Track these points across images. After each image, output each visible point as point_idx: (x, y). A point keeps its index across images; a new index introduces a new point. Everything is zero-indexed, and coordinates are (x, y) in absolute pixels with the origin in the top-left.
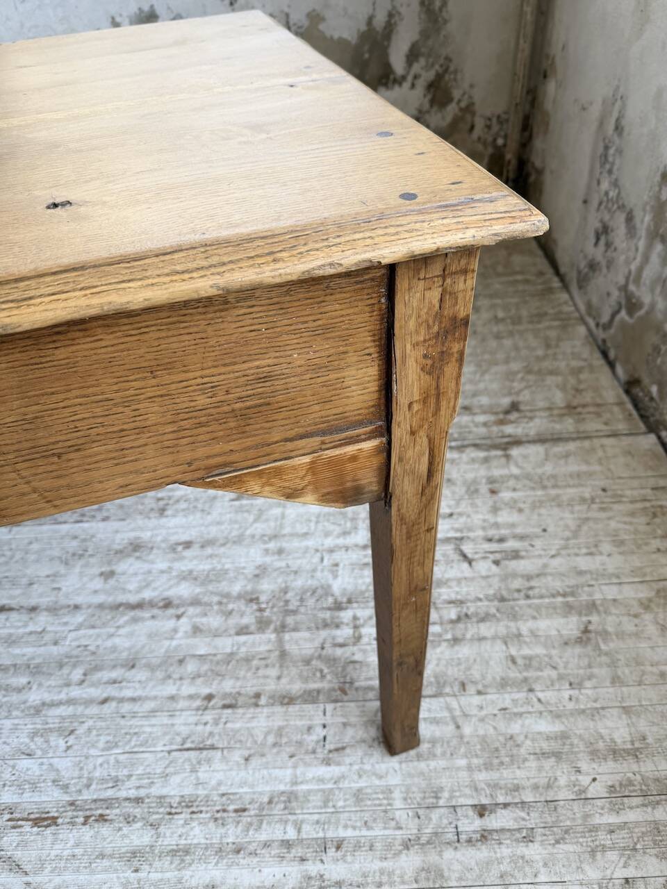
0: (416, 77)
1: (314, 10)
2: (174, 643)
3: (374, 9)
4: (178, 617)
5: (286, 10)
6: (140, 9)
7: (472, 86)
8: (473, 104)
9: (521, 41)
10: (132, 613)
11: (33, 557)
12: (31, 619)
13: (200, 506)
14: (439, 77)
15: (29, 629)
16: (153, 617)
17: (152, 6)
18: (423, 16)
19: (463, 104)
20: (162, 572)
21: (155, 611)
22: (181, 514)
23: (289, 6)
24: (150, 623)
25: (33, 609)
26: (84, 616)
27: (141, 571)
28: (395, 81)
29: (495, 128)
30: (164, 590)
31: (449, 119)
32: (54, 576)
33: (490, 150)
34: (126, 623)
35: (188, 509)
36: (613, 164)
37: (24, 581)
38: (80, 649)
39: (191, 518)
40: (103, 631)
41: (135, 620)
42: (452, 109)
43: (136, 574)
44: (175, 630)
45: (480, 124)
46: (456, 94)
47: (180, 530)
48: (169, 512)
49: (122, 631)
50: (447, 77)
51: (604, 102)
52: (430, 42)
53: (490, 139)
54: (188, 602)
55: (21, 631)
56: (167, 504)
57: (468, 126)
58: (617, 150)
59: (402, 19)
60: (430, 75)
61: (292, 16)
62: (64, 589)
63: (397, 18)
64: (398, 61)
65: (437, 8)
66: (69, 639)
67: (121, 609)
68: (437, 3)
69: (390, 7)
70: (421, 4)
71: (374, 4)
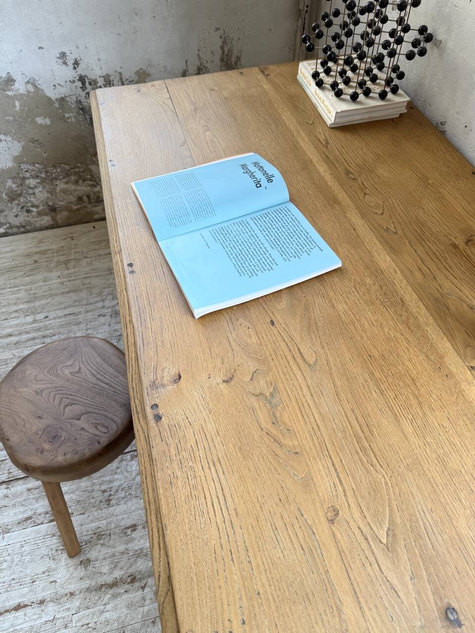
1: (141, 69)
2: (146, 609)
3: (187, 66)
4: (143, 588)
5: (119, 70)
10: (111, 592)
11: (28, 558)
12: (42, 611)
13: (133, 493)
15: (43, 620)
16: (126, 591)
20: (123, 553)
21: (127, 586)
22: (122, 502)
23: (121, 68)
24: (126, 596)
25: (42, 602)
26: (79, 601)
27: (108, 555)
30: (128, 569)
32: (47, 572)
34: (110, 599)
35: (125, 497)
37: (28, 580)
38: (84, 628)
39: (130, 504)
40: (95, 609)
41: (115, 596)
43: (105, 559)
44: (144, 599)
47: (125, 516)
48: (113, 502)
49: (108, 607)
54: (147, 574)
55: (38, 622)
56: (110, 495)
61: (123, 75)
62: (58, 580)
65: (233, 63)
66: (74, 621)
67: (103, 590)
68: (233, 59)
69: (199, 64)
70: (222, 60)
71: (186, 62)
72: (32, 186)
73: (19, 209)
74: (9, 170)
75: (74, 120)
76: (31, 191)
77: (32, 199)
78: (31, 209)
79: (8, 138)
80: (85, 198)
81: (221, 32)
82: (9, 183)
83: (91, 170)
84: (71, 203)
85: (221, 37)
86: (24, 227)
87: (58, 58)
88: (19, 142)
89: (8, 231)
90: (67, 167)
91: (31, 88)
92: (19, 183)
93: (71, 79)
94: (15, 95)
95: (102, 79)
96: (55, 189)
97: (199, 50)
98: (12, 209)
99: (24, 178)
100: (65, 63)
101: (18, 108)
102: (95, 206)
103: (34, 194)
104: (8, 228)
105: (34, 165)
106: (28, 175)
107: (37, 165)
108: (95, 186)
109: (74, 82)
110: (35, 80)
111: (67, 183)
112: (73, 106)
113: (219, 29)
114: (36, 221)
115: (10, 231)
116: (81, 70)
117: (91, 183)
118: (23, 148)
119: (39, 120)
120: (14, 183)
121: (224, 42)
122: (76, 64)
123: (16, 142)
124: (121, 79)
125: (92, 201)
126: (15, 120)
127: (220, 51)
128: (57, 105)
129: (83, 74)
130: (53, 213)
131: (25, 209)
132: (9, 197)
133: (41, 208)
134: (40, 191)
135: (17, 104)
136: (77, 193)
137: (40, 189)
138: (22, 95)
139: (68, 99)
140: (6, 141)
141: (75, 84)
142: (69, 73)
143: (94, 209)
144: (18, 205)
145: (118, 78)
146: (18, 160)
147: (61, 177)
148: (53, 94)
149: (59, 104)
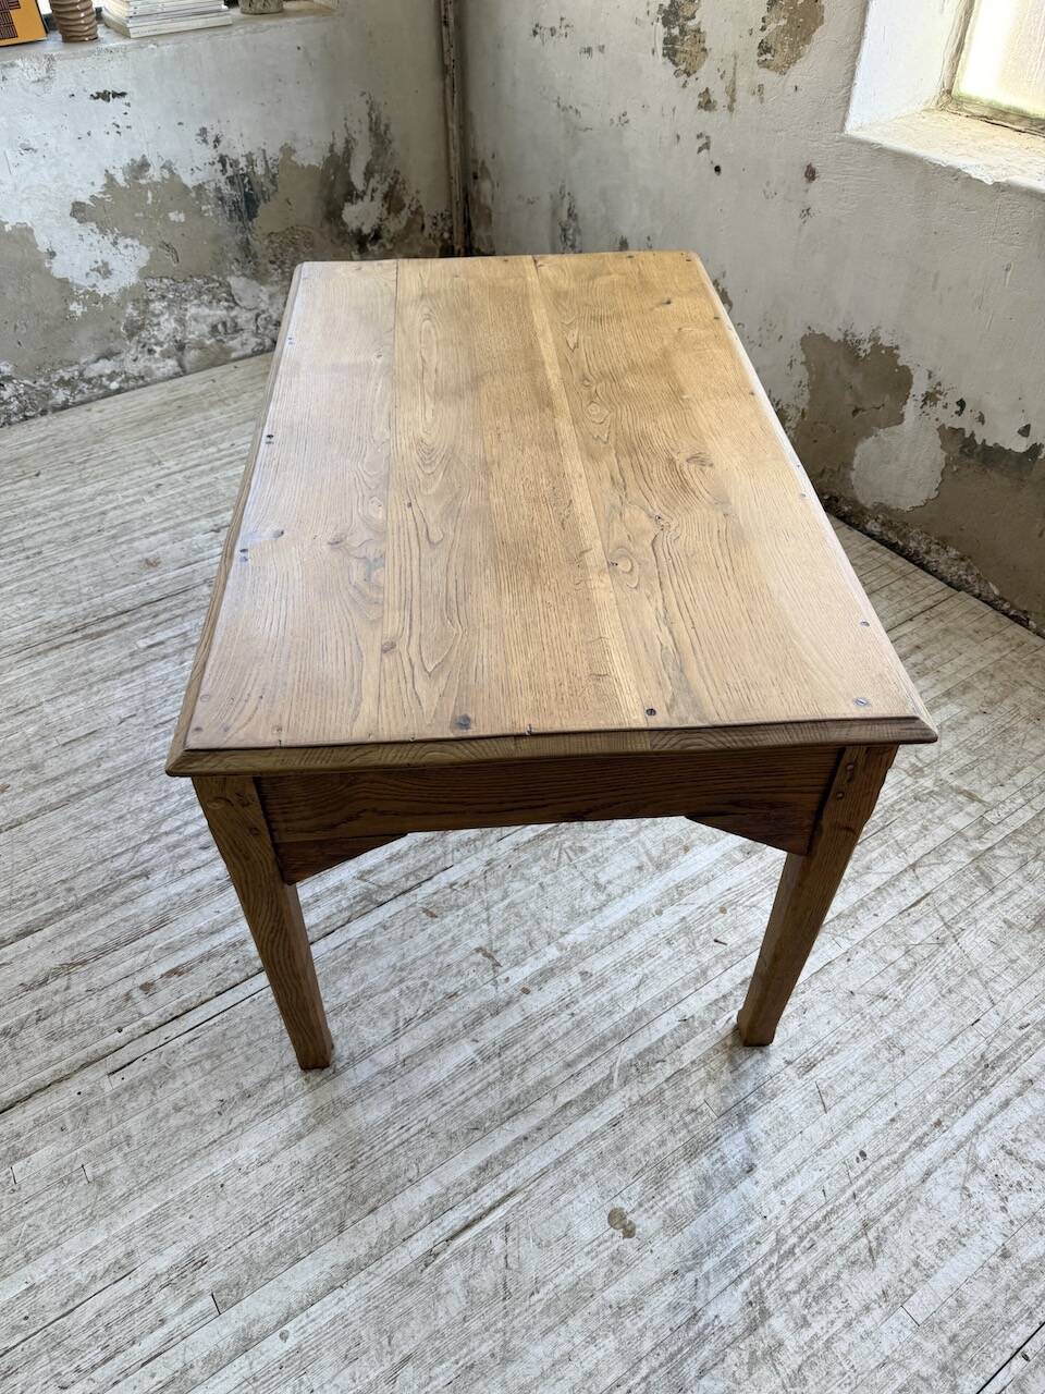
0: (373, 191)
1: (286, 144)
3: (334, 138)
6: (132, 160)
7: (418, 192)
8: (421, 207)
9: (452, 151)
14: (392, 188)
17: (144, 156)
18: (373, 139)
19: (413, 208)
23: (265, 144)
28: (358, 196)
29: (441, 224)
31: (404, 223)
33: (440, 244)
36: (574, 240)
42: (405, 214)
45: (428, 222)
46: (407, 201)
50: (398, 187)
51: (552, 197)
52: (381, 160)
53: (438, 235)
57: (420, 226)
58: (574, 230)
59: (356, 144)
60: (385, 188)
61: (267, 152)
63: (353, 143)
64: (358, 180)
65: (383, 132)
68: (382, 128)
69: (346, 135)
70: (371, 129)
71: (333, 134)
72: (157, 312)
73: (139, 349)
74: (134, 288)
75: (211, 214)
76: (155, 321)
77: (156, 333)
78: (155, 348)
79: (136, 243)
80: (220, 327)
81: (366, 97)
82: (130, 310)
83: (229, 286)
84: (203, 335)
85: (367, 102)
86: (142, 378)
87: (199, 135)
88: (147, 247)
89: (122, 385)
90: (200, 282)
91: (167, 175)
92: (142, 308)
93: (211, 160)
94: (148, 184)
95: (244, 159)
96: (185, 315)
97: (346, 119)
98: (130, 348)
99: (148, 302)
100: (205, 141)
101: (149, 202)
102: (232, 339)
103: (159, 324)
104: (123, 381)
105: (161, 281)
106: (153, 295)
107: (165, 281)
108: (232, 308)
109: (214, 163)
110: (171, 163)
111: (199, 306)
112: (212, 196)
113: (364, 93)
114: (158, 368)
115: (125, 386)
116: (222, 149)
117: (226, 304)
118: (152, 254)
119: (173, 216)
120: (136, 308)
121: (371, 108)
122: (217, 140)
123: (144, 248)
124: (265, 158)
125: (229, 331)
126: (145, 218)
127: (367, 118)
128: (193, 195)
129: (224, 154)
130: (180, 354)
131: (146, 349)
132: (127, 330)
133: (165, 346)
134: (167, 320)
135: (150, 195)
136: (210, 320)
137: (166, 316)
138: (156, 183)
139: (206, 187)
140: (132, 246)
141: (215, 166)
142: (209, 153)
143: (231, 343)
144: (139, 342)
145: (261, 157)
146: (144, 273)
147: (192, 298)
148: (189, 181)
149: (197, 193)
